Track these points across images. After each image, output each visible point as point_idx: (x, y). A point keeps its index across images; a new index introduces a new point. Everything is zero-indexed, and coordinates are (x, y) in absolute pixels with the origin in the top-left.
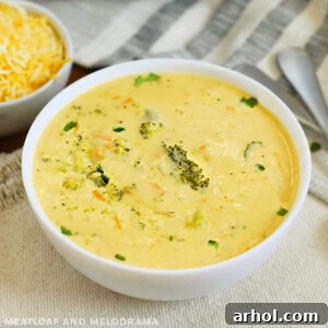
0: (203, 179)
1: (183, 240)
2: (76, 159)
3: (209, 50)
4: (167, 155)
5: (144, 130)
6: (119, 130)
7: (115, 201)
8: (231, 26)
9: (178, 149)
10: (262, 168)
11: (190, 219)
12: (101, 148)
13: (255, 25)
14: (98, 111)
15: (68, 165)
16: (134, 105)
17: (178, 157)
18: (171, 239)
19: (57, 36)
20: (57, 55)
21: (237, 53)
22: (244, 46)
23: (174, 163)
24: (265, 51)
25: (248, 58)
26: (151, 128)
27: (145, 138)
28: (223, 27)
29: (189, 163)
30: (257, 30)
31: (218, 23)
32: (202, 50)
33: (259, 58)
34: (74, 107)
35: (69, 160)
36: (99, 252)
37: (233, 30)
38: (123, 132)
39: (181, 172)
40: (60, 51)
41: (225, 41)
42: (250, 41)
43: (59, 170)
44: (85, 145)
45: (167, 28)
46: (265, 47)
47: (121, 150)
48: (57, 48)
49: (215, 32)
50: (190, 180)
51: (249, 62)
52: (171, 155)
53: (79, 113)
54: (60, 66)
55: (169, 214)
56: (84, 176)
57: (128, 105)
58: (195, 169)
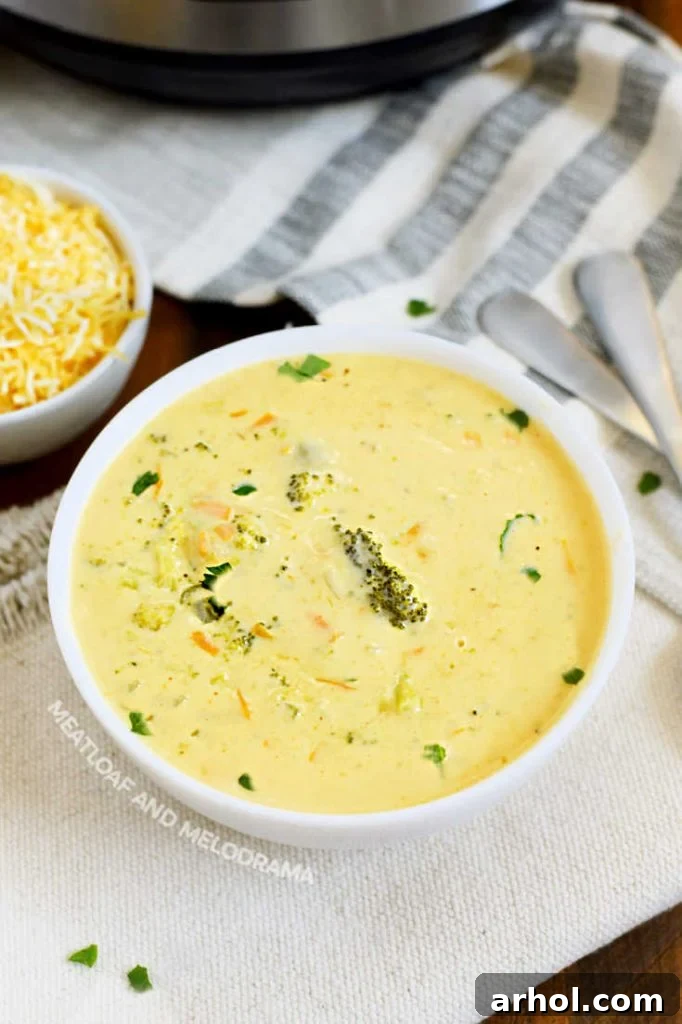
0: (415, 607)
1: (374, 742)
2: (157, 558)
3: (435, 252)
4: (342, 549)
5: (294, 493)
6: (245, 490)
7: (237, 656)
8: (481, 195)
9: (365, 539)
10: (534, 575)
11: (389, 695)
12: (207, 536)
13: (531, 198)
14: (201, 446)
15: (142, 573)
16: (274, 430)
17: (364, 557)
18: (350, 740)
19: (118, 249)
20: (118, 296)
21: (493, 262)
22: (508, 245)
23: (356, 570)
24: (552, 258)
25: (515, 275)
26: (308, 486)
27: (298, 509)
28: (465, 199)
29: (387, 571)
30: (535, 210)
31: (453, 190)
32: (422, 253)
33: (539, 275)
34: (154, 439)
35: (145, 563)
36: (205, 773)
37: (484, 208)
38: (251, 495)
39: (369, 590)
40: (124, 288)
41: (468, 229)
42: (519, 233)
43: (126, 584)
44: (177, 526)
45: (347, 204)
46: (551, 247)
47: (248, 539)
48: (118, 282)
49: (448, 211)
50: (389, 607)
51: (519, 286)
52: (350, 551)
53: (163, 453)
54: (124, 324)
55: (346, 684)
56: (174, 599)
57: (264, 431)
58: (399, 587)
